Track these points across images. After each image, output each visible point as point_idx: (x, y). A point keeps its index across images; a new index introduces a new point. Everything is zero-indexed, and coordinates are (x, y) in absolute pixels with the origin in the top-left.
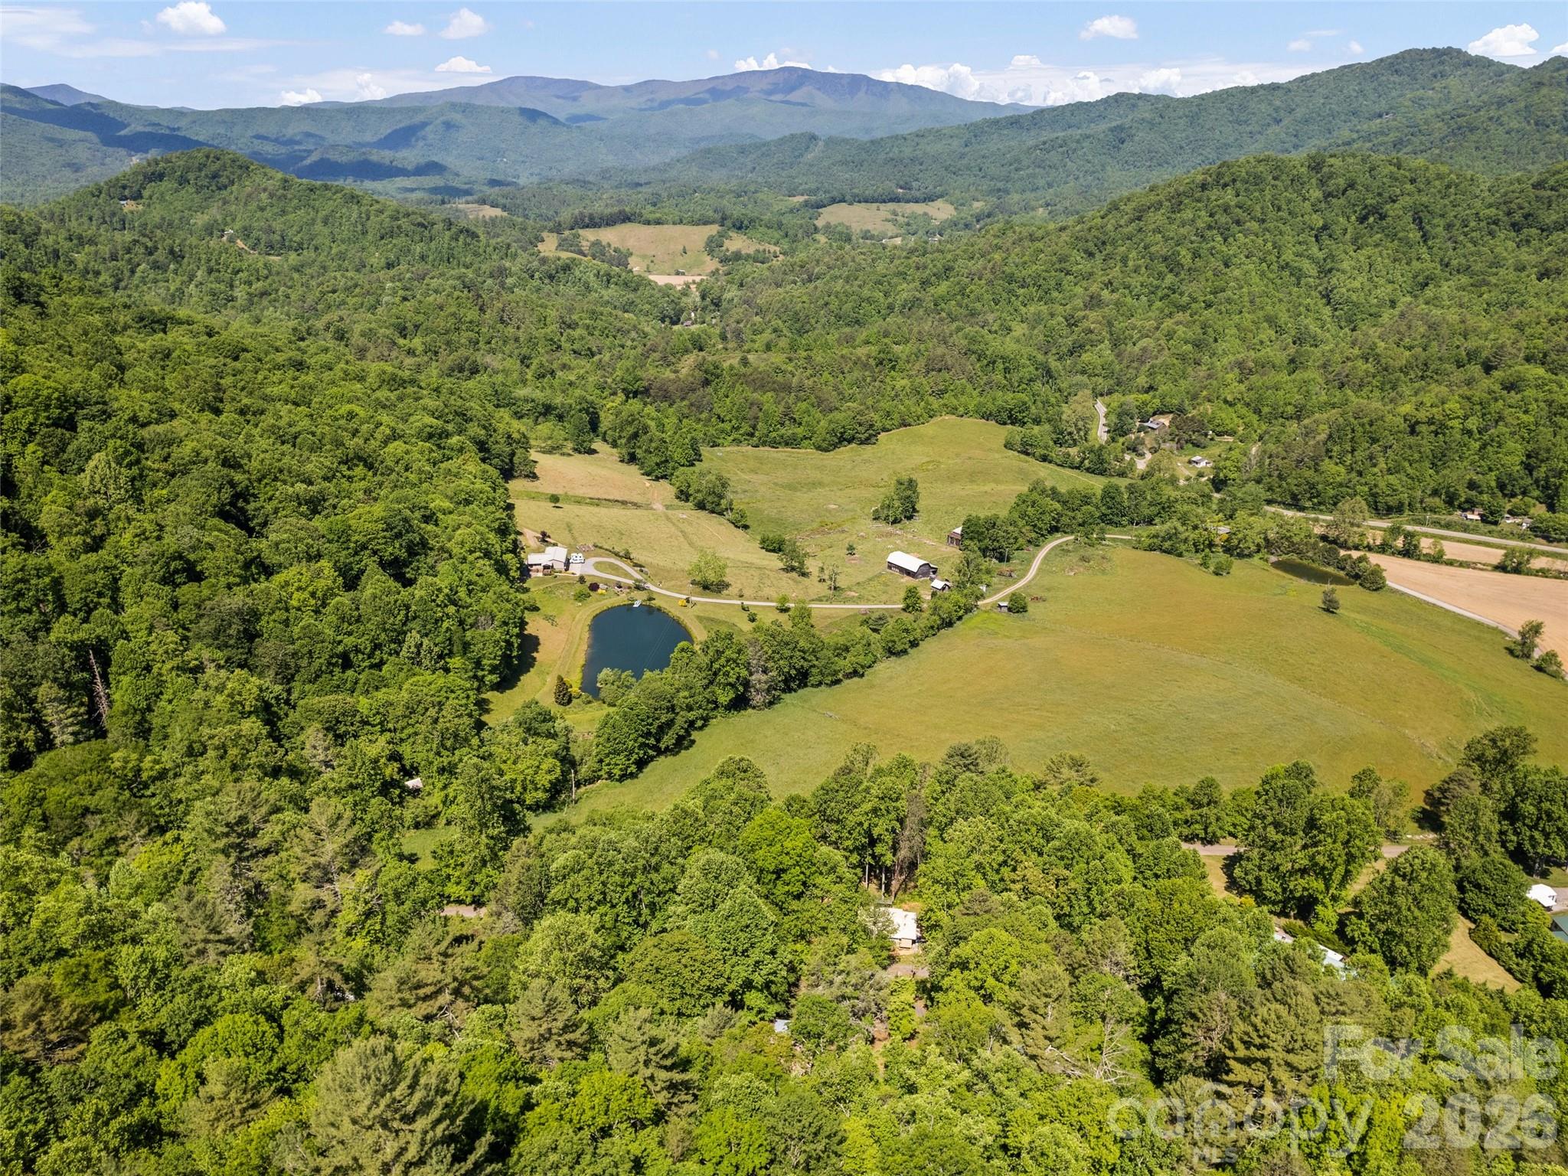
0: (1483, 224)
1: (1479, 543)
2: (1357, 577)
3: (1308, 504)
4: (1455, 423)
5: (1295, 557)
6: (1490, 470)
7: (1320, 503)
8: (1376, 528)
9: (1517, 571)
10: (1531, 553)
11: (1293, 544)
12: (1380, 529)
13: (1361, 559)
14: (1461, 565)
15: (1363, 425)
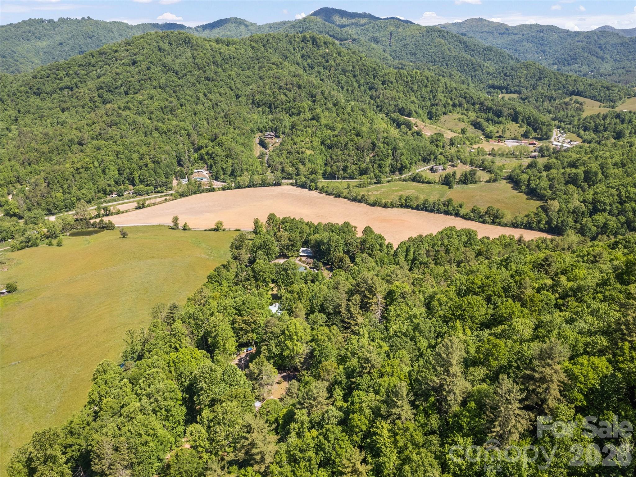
0: (23, 93)
1: (123, 203)
2: (103, 228)
3: (56, 211)
4: (91, 165)
5: (75, 230)
6: (110, 178)
7: (60, 210)
8: (92, 209)
9: (143, 207)
10: (145, 200)
11: (72, 225)
12: (93, 210)
13: (102, 221)
14: (127, 211)
15: (59, 175)
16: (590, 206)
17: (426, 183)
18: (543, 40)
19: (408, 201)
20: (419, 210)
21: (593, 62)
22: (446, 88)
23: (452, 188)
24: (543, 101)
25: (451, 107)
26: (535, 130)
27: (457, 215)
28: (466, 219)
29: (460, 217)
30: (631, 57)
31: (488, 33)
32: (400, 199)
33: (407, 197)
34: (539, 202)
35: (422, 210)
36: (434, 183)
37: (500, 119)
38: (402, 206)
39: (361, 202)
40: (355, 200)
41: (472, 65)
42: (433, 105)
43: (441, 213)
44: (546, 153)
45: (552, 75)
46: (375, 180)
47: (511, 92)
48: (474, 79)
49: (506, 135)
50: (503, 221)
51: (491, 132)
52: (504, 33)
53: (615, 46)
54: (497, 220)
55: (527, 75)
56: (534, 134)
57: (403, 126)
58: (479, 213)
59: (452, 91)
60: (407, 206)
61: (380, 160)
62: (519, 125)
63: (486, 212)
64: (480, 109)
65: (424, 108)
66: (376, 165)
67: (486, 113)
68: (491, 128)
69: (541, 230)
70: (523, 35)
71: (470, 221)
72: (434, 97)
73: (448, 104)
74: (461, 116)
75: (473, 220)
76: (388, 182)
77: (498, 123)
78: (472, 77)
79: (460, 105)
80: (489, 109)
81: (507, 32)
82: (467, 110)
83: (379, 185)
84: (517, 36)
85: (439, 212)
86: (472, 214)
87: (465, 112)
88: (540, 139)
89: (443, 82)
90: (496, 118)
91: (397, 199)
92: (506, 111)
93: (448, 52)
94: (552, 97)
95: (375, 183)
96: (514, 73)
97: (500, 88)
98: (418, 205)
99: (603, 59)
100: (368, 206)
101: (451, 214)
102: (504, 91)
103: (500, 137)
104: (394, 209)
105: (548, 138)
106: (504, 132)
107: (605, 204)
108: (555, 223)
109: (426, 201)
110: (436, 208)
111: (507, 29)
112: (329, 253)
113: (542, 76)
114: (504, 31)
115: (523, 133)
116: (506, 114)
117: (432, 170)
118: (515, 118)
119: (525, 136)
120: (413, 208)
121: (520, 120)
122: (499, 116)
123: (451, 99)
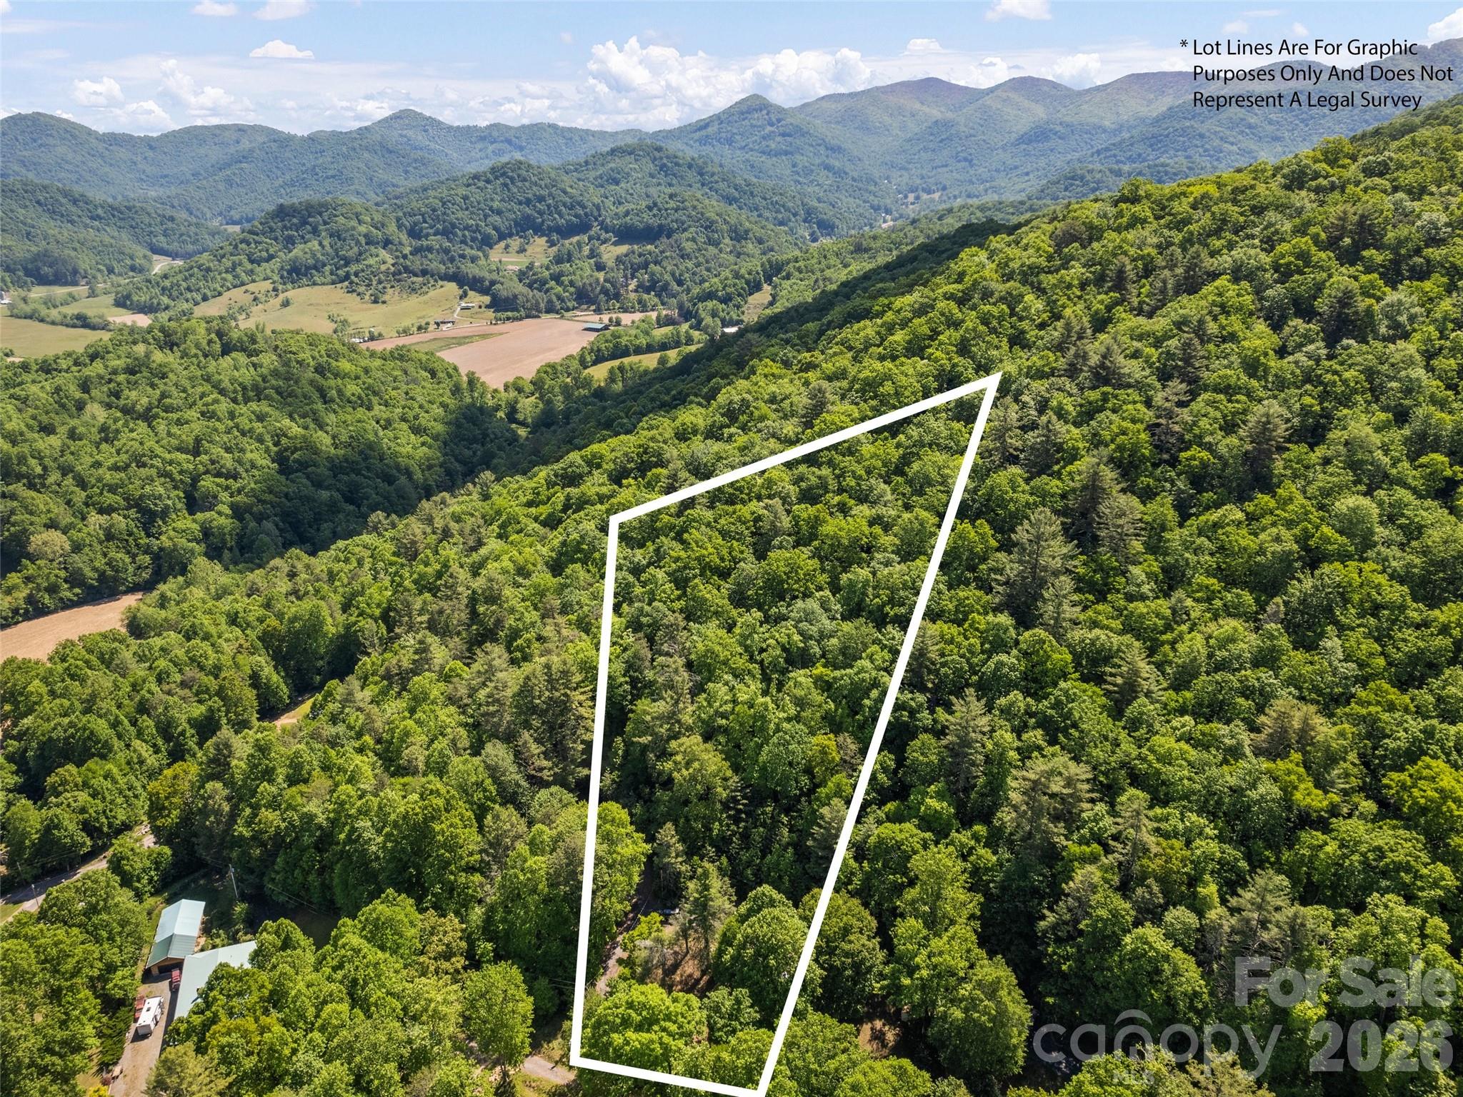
16: (133, 514)
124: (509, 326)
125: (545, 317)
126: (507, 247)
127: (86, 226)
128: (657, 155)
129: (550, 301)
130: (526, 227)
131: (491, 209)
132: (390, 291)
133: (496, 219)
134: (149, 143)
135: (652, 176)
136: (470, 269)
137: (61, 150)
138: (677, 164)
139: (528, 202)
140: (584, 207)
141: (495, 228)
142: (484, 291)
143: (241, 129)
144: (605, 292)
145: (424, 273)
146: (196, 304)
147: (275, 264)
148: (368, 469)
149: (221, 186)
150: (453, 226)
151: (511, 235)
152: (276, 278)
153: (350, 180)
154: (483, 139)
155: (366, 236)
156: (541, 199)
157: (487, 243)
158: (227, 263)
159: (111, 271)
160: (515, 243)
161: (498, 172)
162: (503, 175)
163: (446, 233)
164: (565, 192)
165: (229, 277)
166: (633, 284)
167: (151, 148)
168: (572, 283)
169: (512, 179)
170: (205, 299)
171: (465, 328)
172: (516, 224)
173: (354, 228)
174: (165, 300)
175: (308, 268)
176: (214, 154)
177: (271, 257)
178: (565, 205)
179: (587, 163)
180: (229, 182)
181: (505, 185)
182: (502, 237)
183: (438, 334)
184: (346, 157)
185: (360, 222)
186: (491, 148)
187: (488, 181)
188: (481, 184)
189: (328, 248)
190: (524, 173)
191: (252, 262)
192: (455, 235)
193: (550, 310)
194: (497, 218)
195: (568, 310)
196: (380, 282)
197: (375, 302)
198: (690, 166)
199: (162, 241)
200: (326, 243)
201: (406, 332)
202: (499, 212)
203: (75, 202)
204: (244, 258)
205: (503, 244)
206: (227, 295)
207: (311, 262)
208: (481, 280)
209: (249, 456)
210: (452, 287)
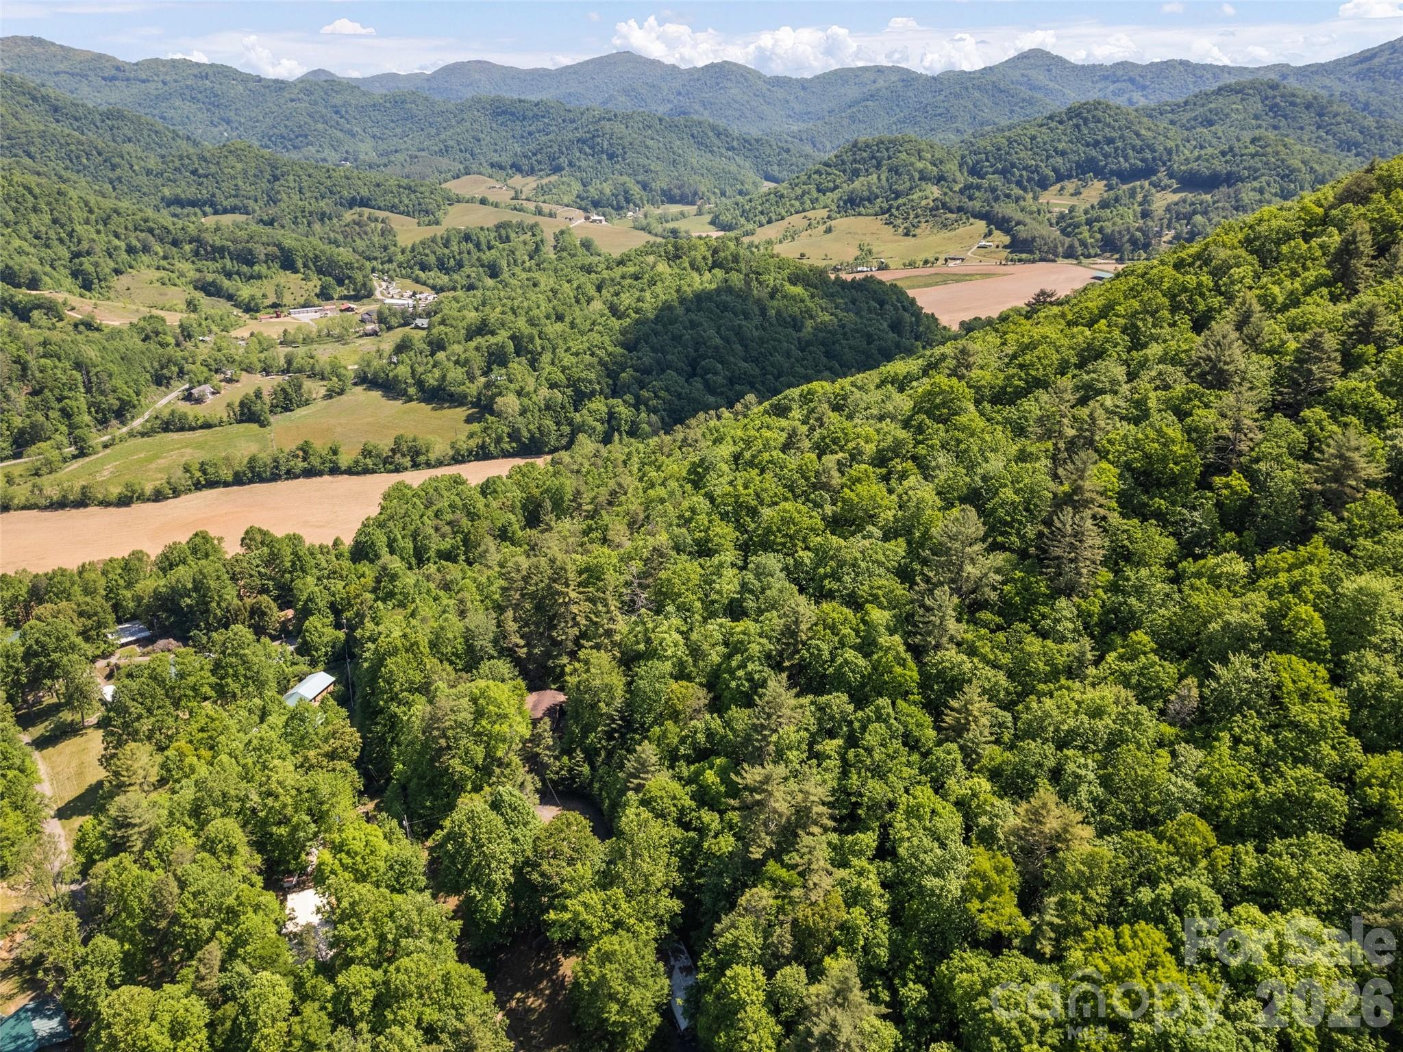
16: (569, 391)
17: (202, 427)
18: (216, 96)
19: (211, 470)
20: (243, 484)
21: (340, 142)
22: (91, 211)
23: (269, 424)
24: (309, 224)
25: (124, 256)
26: (340, 282)
27: (335, 471)
28: (358, 474)
29: (342, 473)
30: (398, 130)
31: (73, 75)
32: (187, 470)
33: (202, 464)
34: (458, 410)
35: (251, 482)
36: (221, 424)
37: (256, 268)
38: (198, 486)
39: (86, 506)
40: (61, 504)
41: (100, 154)
42: (77, 255)
43: (297, 477)
44: (394, 321)
45: (296, 168)
46: (72, 450)
47: (225, 211)
48: (119, 186)
49: (285, 301)
50: (432, 457)
51: (253, 298)
52: (113, 79)
53: (362, 109)
54: (422, 459)
55: (245, 172)
56: (340, 291)
57: (36, 314)
58: (378, 456)
59: (109, 217)
60: (212, 484)
61: (59, 400)
62: (300, 276)
63: (393, 450)
64: (197, 254)
65: (57, 264)
66: (54, 414)
67: (214, 259)
68: (245, 291)
69: (506, 455)
70: (164, 83)
71: (369, 476)
72: (70, 235)
73: (116, 248)
74: (163, 274)
75: (373, 472)
76: (106, 446)
77: (252, 277)
78: (111, 183)
79: (146, 249)
80: (220, 251)
81: (121, 75)
82: (165, 258)
83: (87, 459)
84: (151, 86)
85: (291, 475)
86: (368, 461)
87: (164, 263)
88: (356, 298)
89: (75, 197)
90: (245, 269)
91: (180, 472)
92: (260, 251)
93: (16, 123)
94: (323, 214)
95: (75, 457)
96: (213, 169)
97: (193, 203)
98: (236, 474)
99: (353, 135)
100: (112, 510)
101: (320, 473)
102: (208, 209)
103: (274, 306)
104: (183, 498)
105: (370, 294)
106: (279, 294)
107: (590, 382)
108: (525, 433)
109: (252, 460)
110: (283, 469)
111: (118, 69)
112: (207, 611)
113: (278, 172)
114: (114, 72)
115: (317, 290)
116: (262, 257)
117: (188, 397)
118: (288, 263)
119: (325, 295)
120: (226, 484)
121: (299, 264)
122: (250, 263)
123: (117, 236)
124: (1019, 267)
125: (1060, 261)
126: (1062, 189)
127: (721, 155)
128: (1270, 93)
129: (1071, 246)
130: (1087, 169)
131: (1056, 151)
132: (923, 225)
133: (1058, 161)
134: (804, 84)
135: (1256, 117)
136: (1006, 209)
137: (735, 91)
138: (1293, 104)
139: (1096, 144)
140: (1153, 151)
141: (1055, 170)
142: (1007, 231)
143: (880, 70)
144: (1134, 242)
145: (960, 209)
146: (761, 225)
147: (834, 195)
148: (763, 383)
149: (845, 122)
150: (1013, 165)
151: (1069, 177)
152: (834, 207)
153: (954, 118)
154: (1105, 78)
155: (921, 172)
156: (1110, 141)
157: (1044, 185)
158: (799, 191)
159: (723, 194)
160: (1071, 186)
161: (1075, 113)
162: (1078, 116)
163: (1004, 173)
164: (1138, 135)
165: (797, 204)
166: (1169, 235)
167: (804, 88)
168: (1101, 230)
169: (1086, 121)
170: (769, 222)
171: (973, 266)
172: (1078, 165)
173: (912, 164)
174: (743, 220)
175: (862, 199)
176: (853, 92)
177: (836, 187)
178: (1133, 148)
179: (1186, 103)
180: (853, 119)
181: (1077, 126)
182: (1060, 178)
183: (944, 270)
184: (957, 96)
185: (920, 158)
186: (1112, 87)
187: (1061, 122)
188: (1053, 125)
189: (884, 182)
190: (1099, 114)
191: (819, 190)
192: (1013, 175)
193: (1070, 254)
194: (1059, 159)
195: (1089, 256)
196: (917, 216)
197: (907, 235)
198: (1308, 106)
199: (775, 170)
200: (883, 177)
201: (912, 265)
202: (1063, 154)
203: (718, 135)
204: (813, 187)
205: (1058, 186)
206: (788, 219)
207: (866, 193)
208: (1008, 220)
209: (669, 357)
210: (981, 225)
